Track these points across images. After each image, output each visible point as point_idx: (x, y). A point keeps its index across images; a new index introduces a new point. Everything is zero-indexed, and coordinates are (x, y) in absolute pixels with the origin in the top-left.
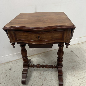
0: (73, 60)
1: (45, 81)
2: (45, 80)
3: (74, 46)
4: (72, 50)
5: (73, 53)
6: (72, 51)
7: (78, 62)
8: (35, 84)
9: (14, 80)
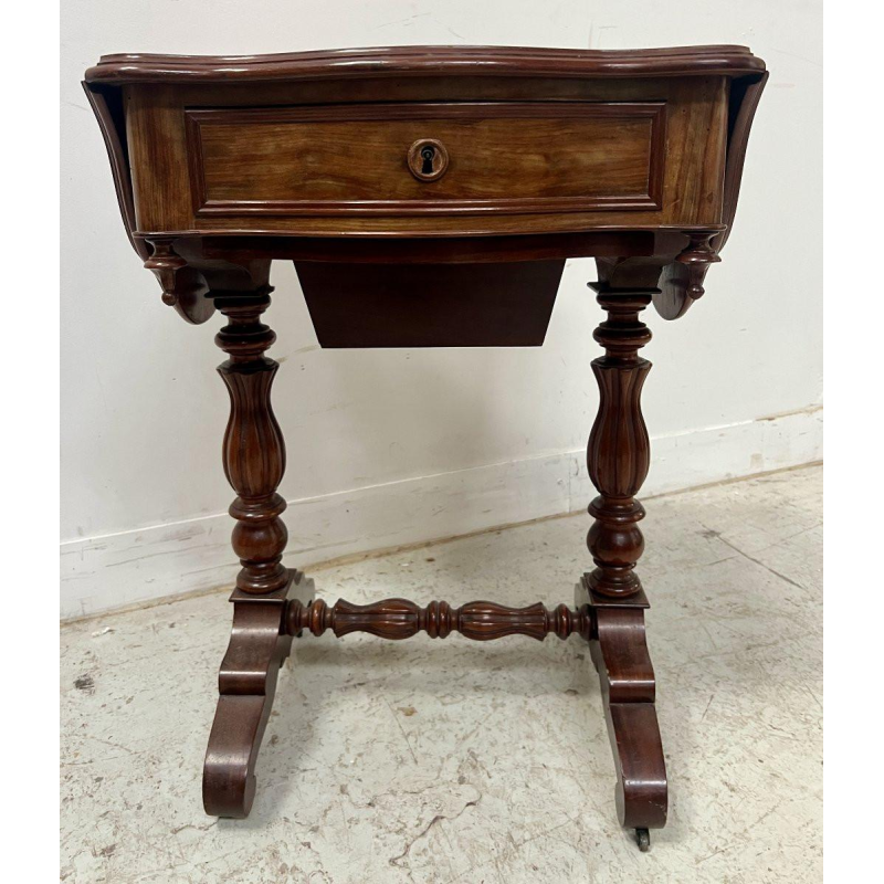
0: (733, 598)
1: (462, 781)
2: (469, 774)
3: (721, 493)
4: (711, 526)
5: (725, 542)
6: (712, 533)
7: (789, 616)
8: (351, 812)
9: (121, 781)
